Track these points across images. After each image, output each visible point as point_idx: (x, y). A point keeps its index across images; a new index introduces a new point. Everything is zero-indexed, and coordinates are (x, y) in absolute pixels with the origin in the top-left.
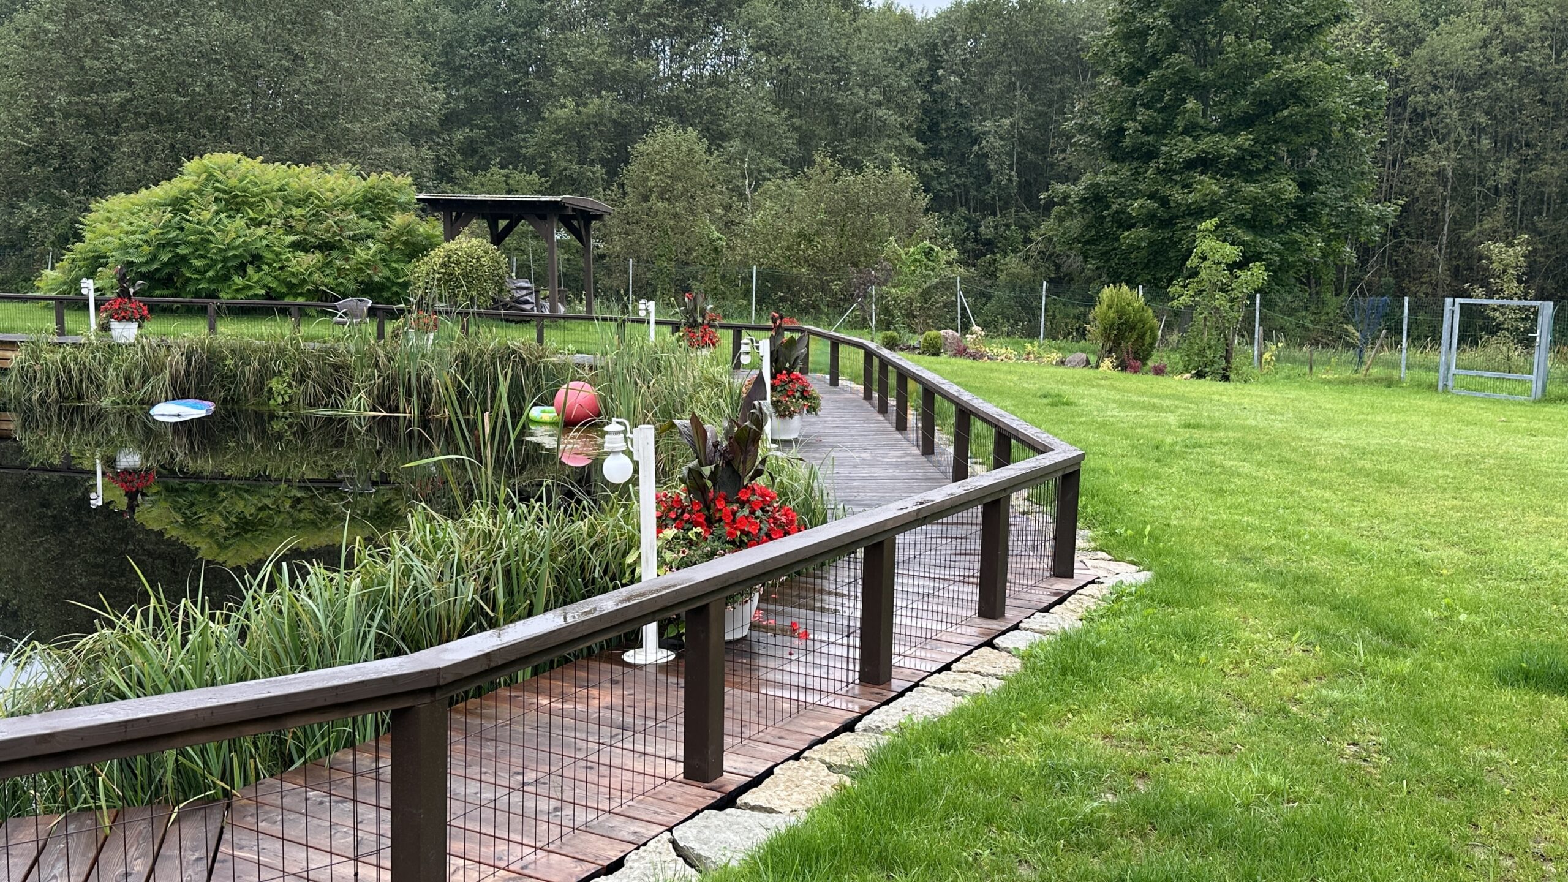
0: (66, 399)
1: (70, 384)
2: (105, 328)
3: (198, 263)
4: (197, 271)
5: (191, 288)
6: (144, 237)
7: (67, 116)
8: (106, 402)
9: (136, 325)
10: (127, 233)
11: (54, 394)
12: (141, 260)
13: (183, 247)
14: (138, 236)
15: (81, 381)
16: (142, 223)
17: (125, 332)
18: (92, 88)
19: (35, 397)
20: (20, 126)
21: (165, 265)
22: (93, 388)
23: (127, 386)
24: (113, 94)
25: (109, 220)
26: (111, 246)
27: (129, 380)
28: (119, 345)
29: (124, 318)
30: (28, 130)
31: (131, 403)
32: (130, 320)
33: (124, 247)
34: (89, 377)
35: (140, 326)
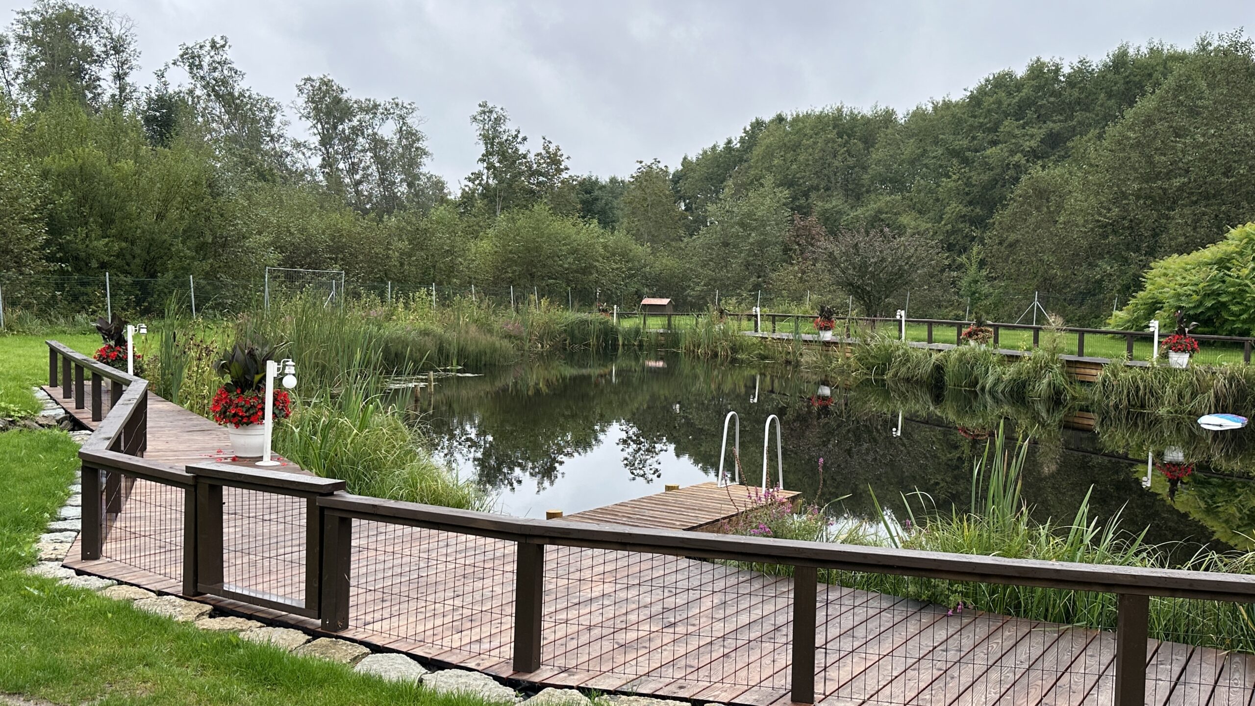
0: (1133, 406)
1: (1137, 396)
2: (1165, 356)
3: (1235, 308)
4: (1233, 314)
5: (1228, 327)
6: (1194, 288)
7: (1138, 198)
8: (1162, 411)
9: (1187, 355)
10: (1180, 285)
11: (1125, 402)
12: (1190, 305)
13: (1224, 295)
14: (1189, 287)
15: (1145, 394)
16: (1194, 278)
17: (1180, 360)
18: (1157, 176)
19: (1111, 404)
20: (1105, 208)
21: (1209, 309)
22: (1153, 400)
23: (1179, 400)
24: (1174, 180)
25: (1165, 275)
26: (1167, 295)
27: (1181, 396)
28: (1175, 370)
29: (1179, 349)
30: (1109, 210)
31: (1181, 413)
32: (1184, 351)
33: (1178, 296)
34: (1150, 391)
35: (1190, 356)
